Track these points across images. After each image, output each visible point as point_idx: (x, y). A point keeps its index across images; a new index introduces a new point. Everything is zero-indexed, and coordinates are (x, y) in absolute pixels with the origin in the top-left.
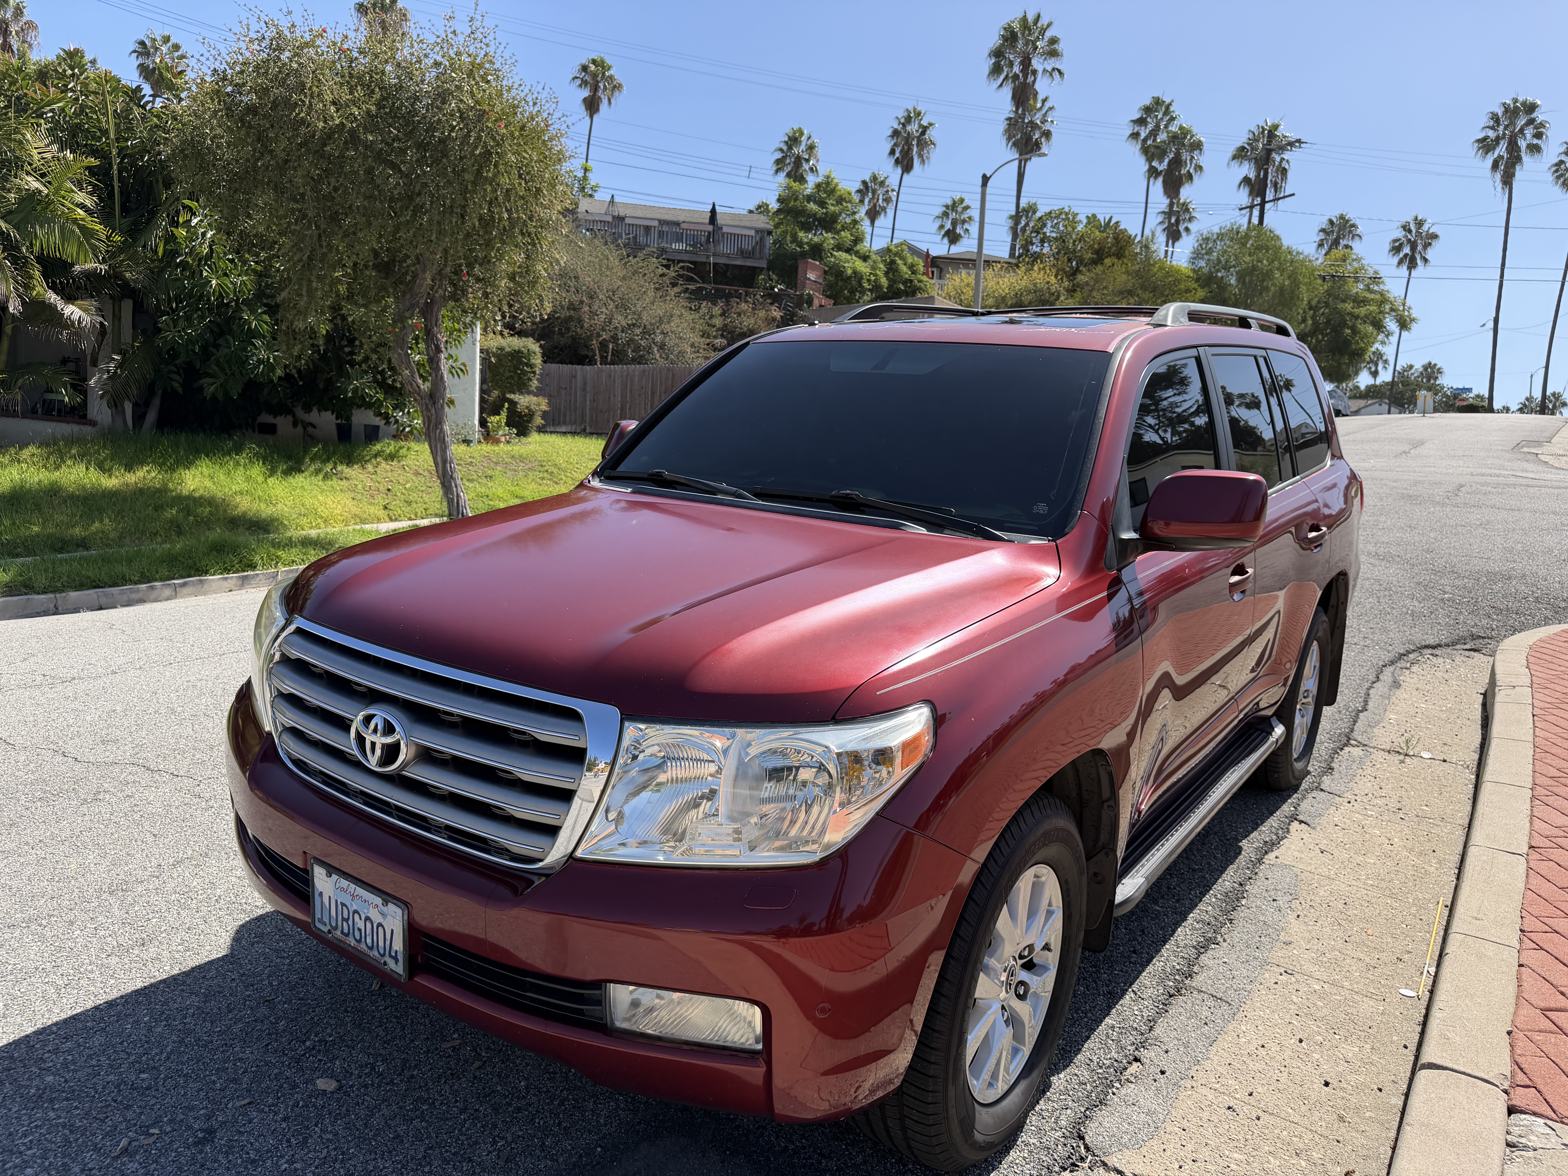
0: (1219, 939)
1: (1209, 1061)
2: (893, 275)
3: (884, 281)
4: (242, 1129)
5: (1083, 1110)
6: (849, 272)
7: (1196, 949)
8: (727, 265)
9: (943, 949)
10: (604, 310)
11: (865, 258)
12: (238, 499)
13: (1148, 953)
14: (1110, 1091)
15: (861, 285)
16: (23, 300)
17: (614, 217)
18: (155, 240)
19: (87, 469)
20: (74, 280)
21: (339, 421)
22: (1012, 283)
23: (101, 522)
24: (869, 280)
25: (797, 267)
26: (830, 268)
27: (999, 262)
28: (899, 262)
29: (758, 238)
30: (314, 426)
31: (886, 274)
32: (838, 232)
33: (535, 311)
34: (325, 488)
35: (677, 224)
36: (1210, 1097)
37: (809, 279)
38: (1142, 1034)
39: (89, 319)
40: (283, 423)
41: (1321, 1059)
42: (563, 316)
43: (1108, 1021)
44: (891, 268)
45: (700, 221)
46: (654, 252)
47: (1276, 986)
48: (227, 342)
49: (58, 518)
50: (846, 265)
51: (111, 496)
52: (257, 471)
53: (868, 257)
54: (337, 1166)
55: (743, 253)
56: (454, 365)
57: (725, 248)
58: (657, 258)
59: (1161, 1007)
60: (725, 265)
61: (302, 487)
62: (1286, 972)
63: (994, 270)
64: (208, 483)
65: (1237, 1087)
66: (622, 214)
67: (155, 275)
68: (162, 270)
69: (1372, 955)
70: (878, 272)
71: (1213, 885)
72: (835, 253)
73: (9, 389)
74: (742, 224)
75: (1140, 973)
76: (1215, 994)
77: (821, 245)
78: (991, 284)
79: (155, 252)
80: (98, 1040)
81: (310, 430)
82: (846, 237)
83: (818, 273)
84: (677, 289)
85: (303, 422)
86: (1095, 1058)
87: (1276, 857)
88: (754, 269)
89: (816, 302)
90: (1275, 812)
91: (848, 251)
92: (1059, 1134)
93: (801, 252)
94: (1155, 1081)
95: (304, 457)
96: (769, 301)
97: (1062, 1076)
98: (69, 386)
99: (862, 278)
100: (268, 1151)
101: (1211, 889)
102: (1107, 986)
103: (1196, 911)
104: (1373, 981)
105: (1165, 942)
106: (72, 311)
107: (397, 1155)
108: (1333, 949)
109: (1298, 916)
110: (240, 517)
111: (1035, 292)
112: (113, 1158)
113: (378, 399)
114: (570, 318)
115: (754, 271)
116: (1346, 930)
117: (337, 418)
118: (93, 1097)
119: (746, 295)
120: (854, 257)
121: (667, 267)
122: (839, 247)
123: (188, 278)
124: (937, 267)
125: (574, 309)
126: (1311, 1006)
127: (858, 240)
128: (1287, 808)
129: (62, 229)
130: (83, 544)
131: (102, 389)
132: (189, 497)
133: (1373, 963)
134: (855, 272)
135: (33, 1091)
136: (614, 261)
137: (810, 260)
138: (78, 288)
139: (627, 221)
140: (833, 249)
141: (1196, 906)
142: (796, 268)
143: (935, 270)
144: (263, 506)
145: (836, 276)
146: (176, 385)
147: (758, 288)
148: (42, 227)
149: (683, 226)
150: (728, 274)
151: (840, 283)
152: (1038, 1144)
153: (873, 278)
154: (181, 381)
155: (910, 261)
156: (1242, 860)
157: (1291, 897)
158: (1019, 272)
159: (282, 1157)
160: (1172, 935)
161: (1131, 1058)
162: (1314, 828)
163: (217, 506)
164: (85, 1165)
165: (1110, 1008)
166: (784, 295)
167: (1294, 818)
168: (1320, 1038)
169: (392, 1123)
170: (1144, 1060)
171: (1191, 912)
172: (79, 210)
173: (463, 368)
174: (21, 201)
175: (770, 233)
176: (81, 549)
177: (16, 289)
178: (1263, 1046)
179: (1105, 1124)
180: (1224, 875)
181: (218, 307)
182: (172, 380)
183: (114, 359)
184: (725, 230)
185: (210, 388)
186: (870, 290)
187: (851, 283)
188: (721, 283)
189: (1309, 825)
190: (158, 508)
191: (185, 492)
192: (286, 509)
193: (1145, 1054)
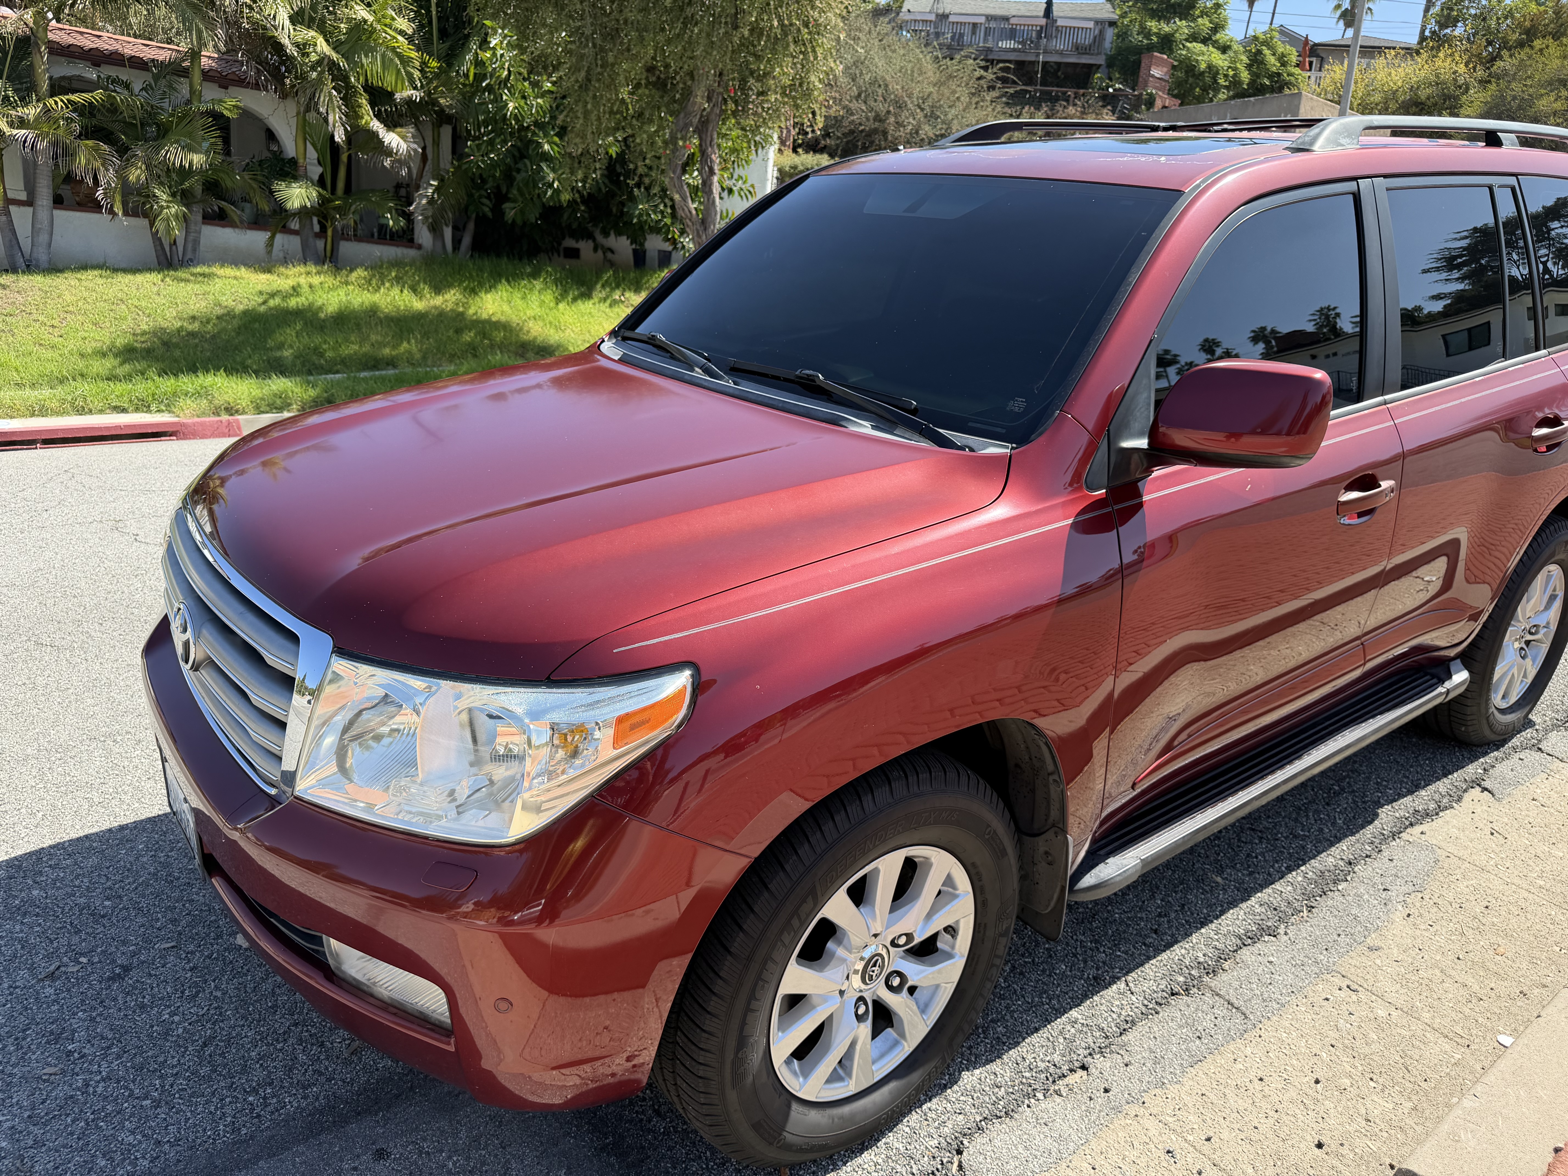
0: (1282, 930)
1: (1177, 1086)
2: (1258, 68)
3: (1245, 76)
4: (153, 972)
5: (978, 1118)
6: (1203, 66)
7: (1240, 939)
8: (1059, 64)
9: (685, 953)
10: (911, 120)
11: (1224, 49)
12: (531, 324)
13: (1173, 935)
14: (1027, 1102)
15: (1215, 81)
16: (345, 129)
17: (937, 15)
18: (467, 65)
19: (402, 291)
20: (396, 108)
21: (634, 246)
22: (1407, 74)
23: (409, 342)
24: (1226, 76)
25: (1140, 62)
26: (1180, 62)
27: (1394, 48)
28: (1266, 52)
29: (1097, 32)
30: (612, 252)
31: (1249, 67)
32: (1194, 20)
33: (807, 127)
34: (611, 314)
35: (1006, 19)
36: (1153, 1132)
37: (1153, 76)
38: (1107, 1037)
39: (405, 146)
40: (585, 247)
41: (1332, 1111)
42: (867, 129)
43: (1074, 1013)
44: (1256, 60)
45: (1035, 14)
46: (972, 53)
47: (1325, 1003)
48: (526, 166)
49: (373, 338)
50: (1200, 58)
51: (419, 318)
52: (548, 297)
53: (1229, 47)
54: (209, 1025)
55: (1079, 49)
56: (743, 187)
57: (1060, 44)
58: (975, 59)
59: (1151, 1006)
60: (1056, 63)
61: (590, 313)
62: (1348, 987)
63: (1386, 58)
64: (506, 307)
65: (1196, 1126)
66: (947, 11)
67: (467, 99)
68: (473, 95)
69: (1486, 982)
70: (1238, 65)
71: (1310, 858)
72: (1188, 44)
73: (344, 215)
74: (1082, 15)
75: (1149, 958)
76: (1234, 1001)
77: (1173, 35)
78: (1381, 76)
79: (466, 76)
80: (94, 860)
81: (609, 255)
82: (1204, 25)
83: (1165, 69)
84: (994, 94)
85: (603, 247)
86: (1030, 1057)
87: (1422, 833)
88: (1090, 66)
89: (1159, 103)
90: (1450, 773)
91: (1205, 41)
92: (935, 1143)
93: (1148, 44)
94: (1091, 1099)
95: (596, 283)
96: (1100, 104)
97: (977, 1072)
98: (394, 212)
99: (1217, 73)
100: (162, 999)
101: (1304, 864)
102: (1098, 969)
103: (1269, 890)
104: (1467, 1018)
105: (1203, 924)
106: (392, 139)
107: (263, 1026)
108: (1435, 965)
109: (1409, 915)
110: (530, 342)
111: (1437, 84)
112: (39, 980)
113: (666, 224)
114: (875, 131)
115: (1090, 69)
116: (1468, 942)
117: (632, 243)
118: (58, 916)
119: (1075, 98)
120: (1211, 48)
121: (986, 68)
122: (1194, 37)
123: (491, 102)
124: (1317, 56)
125: (880, 121)
126: (1359, 1036)
127: (1217, 28)
128: (1472, 770)
129: (383, 56)
130: (391, 363)
131: (422, 215)
132: (488, 322)
133: (1481, 993)
134: (1210, 67)
135: (17, 902)
136: (929, 67)
137: (1156, 54)
138: (402, 115)
139: (952, 19)
140: (1187, 40)
141: (1273, 883)
142: (1137, 65)
143: (1314, 59)
144: (552, 331)
145: (1186, 72)
146: (486, 209)
147: (1093, 88)
148: (366, 56)
149: (1013, 21)
150: (1059, 74)
151: (1191, 80)
152: (902, 1150)
153: (1231, 73)
154: (491, 206)
155: (1280, 50)
156: (1369, 832)
157: (1412, 888)
158: (1419, 60)
159: (169, 1006)
160: (1217, 918)
161: (1077, 1064)
162: (1499, 800)
163: (511, 330)
164: (15, 982)
165: (1086, 997)
166: (1122, 95)
167: (1477, 783)
168: (1347, 1082)
169: (278, 991)
170: (1092, 1070)
171: (1261, 891)
172: (400, 38)
173: (751, 190)
174: (350, 31)
175: (1112, 24)
176: (390, 367)
177: (340, 118)
178: (1261, 1080)
179: (996, 1142)
180: (1333, 849)
181: (519, 130)
182: (483, 204)
183: (432, 185)
184: (1060, 23)
185: (510, 212)
186: (1226, 87)
187: (1203, 80)
188: (1052, 85)
189: (1493, 795)
190: (459, 331)
191: (485, 316)
192: (572, 335)
193: (1098, 1063)
